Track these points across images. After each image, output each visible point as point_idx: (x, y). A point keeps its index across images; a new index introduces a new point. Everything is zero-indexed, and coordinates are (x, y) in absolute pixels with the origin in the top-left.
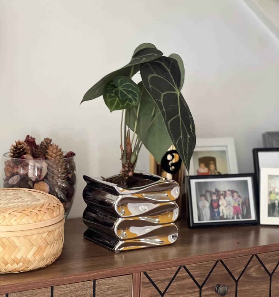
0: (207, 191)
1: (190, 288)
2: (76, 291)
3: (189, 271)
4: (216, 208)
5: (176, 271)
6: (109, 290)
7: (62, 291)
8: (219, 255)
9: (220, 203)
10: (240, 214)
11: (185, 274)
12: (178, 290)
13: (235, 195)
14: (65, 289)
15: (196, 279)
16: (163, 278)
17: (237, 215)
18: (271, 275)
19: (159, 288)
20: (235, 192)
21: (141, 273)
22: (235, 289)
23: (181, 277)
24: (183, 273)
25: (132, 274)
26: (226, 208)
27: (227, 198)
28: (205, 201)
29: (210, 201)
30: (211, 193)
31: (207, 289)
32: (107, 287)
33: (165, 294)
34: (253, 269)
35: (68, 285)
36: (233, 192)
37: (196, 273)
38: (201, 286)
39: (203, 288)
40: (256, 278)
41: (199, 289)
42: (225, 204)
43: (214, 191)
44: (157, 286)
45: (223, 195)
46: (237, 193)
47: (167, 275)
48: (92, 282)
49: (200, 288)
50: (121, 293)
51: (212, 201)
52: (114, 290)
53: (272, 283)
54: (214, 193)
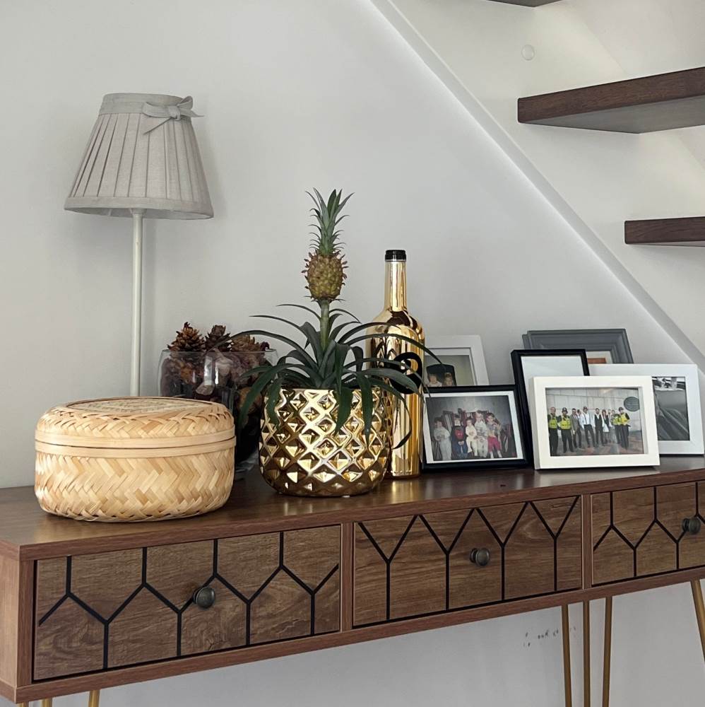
0: (445, 413)
1: (431, 553)
2: (253, 549)
3: (429, 524)
4: (461, 441)
5: (409, 523)
6: (304, 550)
7: (231, 547)
8: (475, 499)
9: (467, 433)
10: (500, 450)
11: (422, 529)
12: (413, 554)
13: (490, 419)
14: (236, 545)
15: (439, 537)
16: (389, 533)
17: (495, 451)
18: (555, 537)
19: (383, 551)
20: (490, 414)
21: (355, 524)
22: (500, 559)
23: (416, 534)
24: (419, 528)
25: (340, 525)
26: (475, 441)
27: (476, 424)
28: (443, 429)
29: (450, 429)
30: (453, 416)
31: (457, 556)
32: (301, 544)
33: (393, 561)
34: (527, 526)
35: (240, 538)
36: (486, 415)
37: (440, 528)
38: (447, 549)
39: (451, 554)
40: (533, 541)
41: (444, 556)
42: (475, 434)
43: (456, 412)
44: (380, 546)
45: (470, 418)
46: (493, 416)
47: (395, 530)
48: (279, 535)
49: (447, 553)
50: (323, 556)
51: (454, 427)
52: (312, 551)
53: (557, 550)
54: (457, 416)
